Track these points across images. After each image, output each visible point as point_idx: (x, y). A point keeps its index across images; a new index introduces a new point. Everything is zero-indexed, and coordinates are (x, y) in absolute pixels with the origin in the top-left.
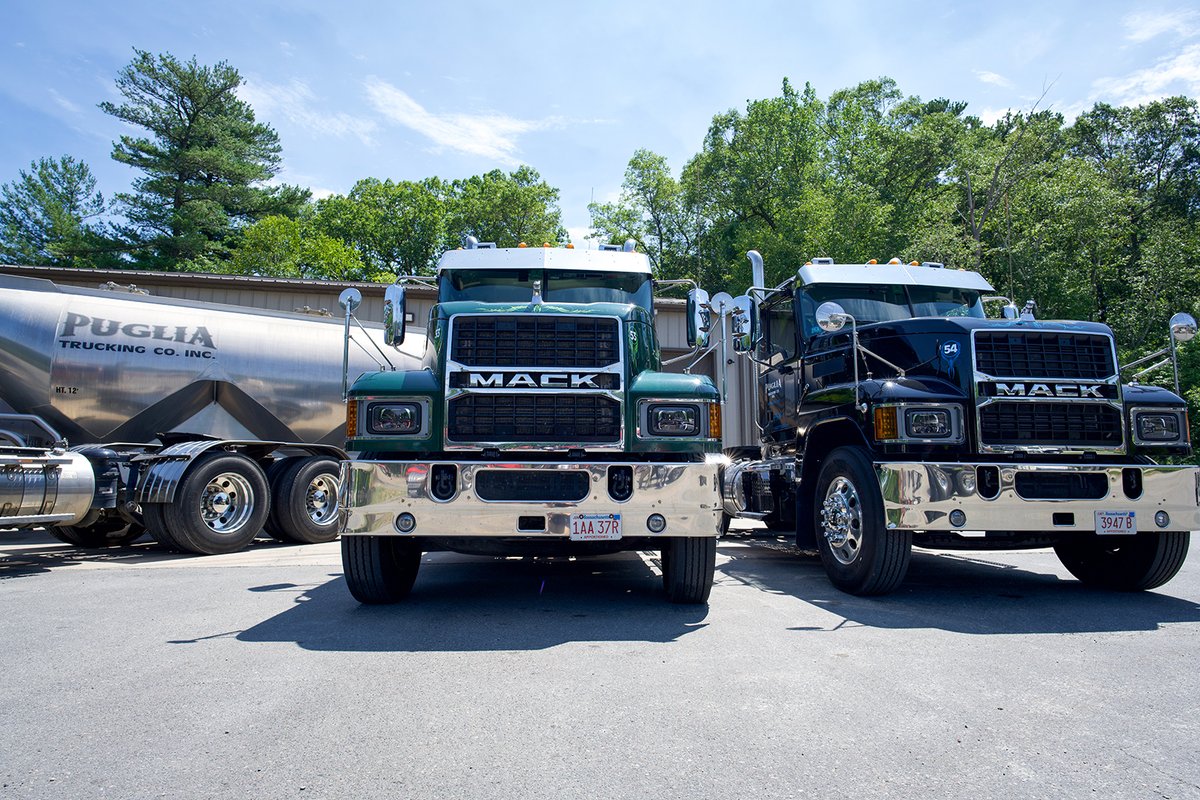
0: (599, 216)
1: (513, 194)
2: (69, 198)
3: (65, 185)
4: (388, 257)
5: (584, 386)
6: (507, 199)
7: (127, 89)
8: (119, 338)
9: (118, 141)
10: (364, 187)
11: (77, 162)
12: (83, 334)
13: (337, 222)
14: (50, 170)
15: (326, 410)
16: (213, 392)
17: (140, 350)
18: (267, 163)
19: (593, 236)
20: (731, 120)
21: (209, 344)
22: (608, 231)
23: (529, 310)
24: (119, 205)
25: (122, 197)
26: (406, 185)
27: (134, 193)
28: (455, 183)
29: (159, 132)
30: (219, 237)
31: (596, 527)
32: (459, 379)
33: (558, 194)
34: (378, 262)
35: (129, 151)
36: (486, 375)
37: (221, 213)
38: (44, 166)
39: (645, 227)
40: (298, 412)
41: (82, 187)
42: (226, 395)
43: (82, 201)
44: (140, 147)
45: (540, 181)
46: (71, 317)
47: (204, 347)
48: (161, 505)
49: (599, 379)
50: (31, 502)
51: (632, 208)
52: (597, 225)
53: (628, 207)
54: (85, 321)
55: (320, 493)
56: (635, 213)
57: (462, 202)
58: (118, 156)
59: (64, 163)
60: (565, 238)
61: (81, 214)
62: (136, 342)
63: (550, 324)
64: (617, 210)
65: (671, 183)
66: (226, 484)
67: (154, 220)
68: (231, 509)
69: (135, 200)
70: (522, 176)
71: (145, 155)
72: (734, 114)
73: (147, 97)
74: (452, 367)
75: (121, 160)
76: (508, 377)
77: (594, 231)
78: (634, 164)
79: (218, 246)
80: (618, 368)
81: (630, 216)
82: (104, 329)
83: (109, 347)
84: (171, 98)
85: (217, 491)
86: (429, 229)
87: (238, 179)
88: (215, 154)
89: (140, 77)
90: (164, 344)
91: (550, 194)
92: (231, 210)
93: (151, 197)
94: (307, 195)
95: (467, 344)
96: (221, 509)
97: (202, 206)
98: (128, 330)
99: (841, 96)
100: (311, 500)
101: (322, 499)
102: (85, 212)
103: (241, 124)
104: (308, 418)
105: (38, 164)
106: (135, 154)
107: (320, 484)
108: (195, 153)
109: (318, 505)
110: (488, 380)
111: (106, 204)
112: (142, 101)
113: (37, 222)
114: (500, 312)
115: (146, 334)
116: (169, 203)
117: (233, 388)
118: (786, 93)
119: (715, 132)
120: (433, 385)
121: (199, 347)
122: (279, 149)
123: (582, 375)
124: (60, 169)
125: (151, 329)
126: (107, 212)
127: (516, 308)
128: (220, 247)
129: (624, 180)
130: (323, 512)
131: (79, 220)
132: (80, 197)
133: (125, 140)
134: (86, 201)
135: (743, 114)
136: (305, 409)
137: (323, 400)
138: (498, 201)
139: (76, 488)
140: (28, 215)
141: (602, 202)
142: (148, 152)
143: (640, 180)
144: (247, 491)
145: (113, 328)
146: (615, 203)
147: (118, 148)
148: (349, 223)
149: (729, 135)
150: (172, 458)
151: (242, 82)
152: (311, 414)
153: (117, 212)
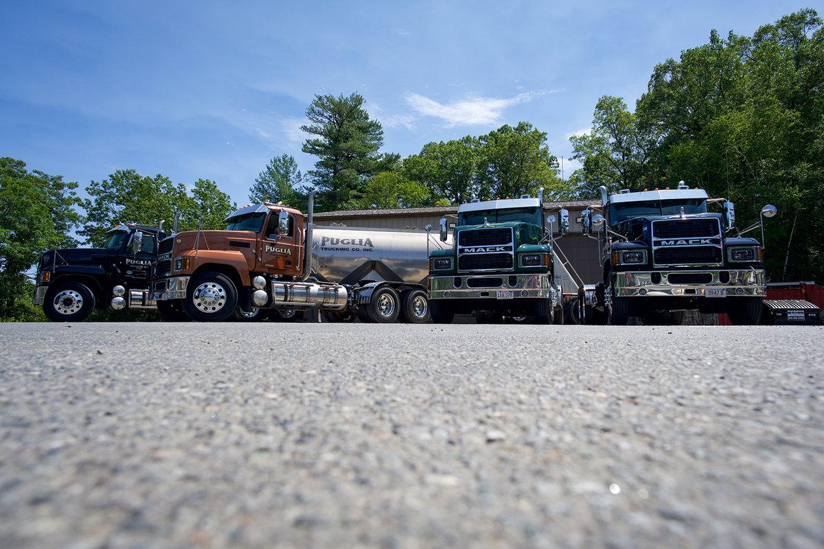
0: (578, 144)
1: (516, 141)
2: (286, 176)
3: (284, 169)
4: (443, 187)
5: (500, 250)
6: (512, 145)
7: (310, 116)
8: (340, 245)
9: (305, 143)
10: (429, 149)
11: (289, 157)
12: (328, 244)
13: (415, 171)
14: (278, 162)
15: (417, 272)
16: (373, 265)
17: (347, 249)
18: (376, 142)
19: (575, 157)
20: (669, 67)
21: (371, 245)
22: (585, 153)
23: (483, 227)
24: (308, 176)
25: (310, 172)
26: (451, 143)
27: (315, 170)
28: (480, 138)
29: (326, 136)
30: (355, 188)
31: (505, 295)
32: (462, 251)
33: (546, 137)
34: (438, 192)
35: (310, 147)
36: (470, 249)
37: (355, 173)
38: (275, 161)
39: (611, 148)
40: (406, 273)
41: (292, 169)
42: (378, 267)
43: (292, 176)
44: (316, 143)
45: (533, 130)
46: (324, 238)
47: (369, 247)
48: (366, 304)
49: (506, 248)
50: (332, 301)
51: (601, 136)
52: (577, 150)
53: (598, 135)
54: (328, 240)
55: (418, 304)
56: (603, 139)
57: (485, 150)
58: (305, 150)
59: (283, 159)
60: (555, 162)
61: (291, 183)
62: (346, 246)
63: (490, 231)
64: (590, 139)
65: (628, 115)
66: (385, 299)
67: (325, 183)
68: (387, 308)
69: (316, 173)
70: (521, 128)
71: (317, 148)
72: (671, 62)
73: (320, 118)
74: (459, 247)
75: (306, 152)
76: (476, 249)
77: (575, 154)
78: (599, 107)
79: (354, 192)
80: (512, 244)
81: (599, 141)
82: (335, 242)
83: (337, 249)
84: (331, 117)
85: (382, 301)
86: (467, 169)
87: (362, 155)
88: (352, 143)
89: (316, 109)
90: (356, 247)
91: (540, 137)
92: (360, 172)
93: (323, 170)
94: (398, 157)
95: (464, 240)
96: (384, 307)
97: (346, 172)
98: (342, 242)
99: (765, 30)
100: (414, 307)
101: (419, 307)
102: (293, 182)
103: (362, 123)
104: (410, 276)
105: (273, 161)
106: (311, 148)
107: (418, 301)
108: (342, 145)
109: (417, 309)
110: (471, 250)
111: (302, 177)
112: (318, 121)
113: (274, 190)
114: (474, 229)
115: (349, 243)
116: (331, 173)
117: (381, 263)
118: (712, 41)
119: (657, 77)
120: (454, 253)
121: (368, 247)
122: (382, 133)
123: (500, 247)
124: (282, 161)
125: (350, 241)
126: (303, 181)
127: (479, 227)
128: (356, 193)
129: (593, 118)
130: (419, 312)
131: (290, 186)
132: (291, 174)
133: (308, 141)
134: (293, 176)
135: (678, 61)
136: (409, 272)
137: (416, 267)
138: (507, 147)
139: (342, 297)
140: (269, 186)
141: (580, 134)
142: (319, 146)
143: (605, 116)
144: (392, 301)
145: (338, 241)
146: (589, 134)
147: (305, 146)
148: (422, 172)
149: (668, 77)
150: (367, 288)
151: (363, 101)
152: (410, 274)
153: (307, 180)
